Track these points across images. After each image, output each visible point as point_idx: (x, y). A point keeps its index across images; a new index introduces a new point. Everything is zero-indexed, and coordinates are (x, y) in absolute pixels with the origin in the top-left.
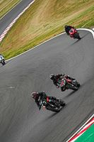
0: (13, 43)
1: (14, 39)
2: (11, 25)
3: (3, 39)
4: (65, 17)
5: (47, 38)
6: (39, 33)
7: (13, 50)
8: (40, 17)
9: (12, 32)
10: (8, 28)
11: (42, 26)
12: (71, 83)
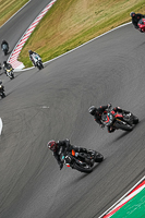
0: (48, 39)
1: (50, 33)
2: (45, 10)
3: (33, 32)
5: (100, 31)
7: (47, 49)
9: (47, 21)
10: (41, 16)
11: (93, 13)
12: (121, 119)
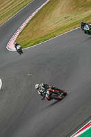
0: (34, 32)
1: (36, 28)
2: (34, 14)
4: (86, 11)
5: (67, 29)
6: (60, 25)
7: (33, 38)
8: (62, 9)
9: (34, 21)
11: (63, 18)
